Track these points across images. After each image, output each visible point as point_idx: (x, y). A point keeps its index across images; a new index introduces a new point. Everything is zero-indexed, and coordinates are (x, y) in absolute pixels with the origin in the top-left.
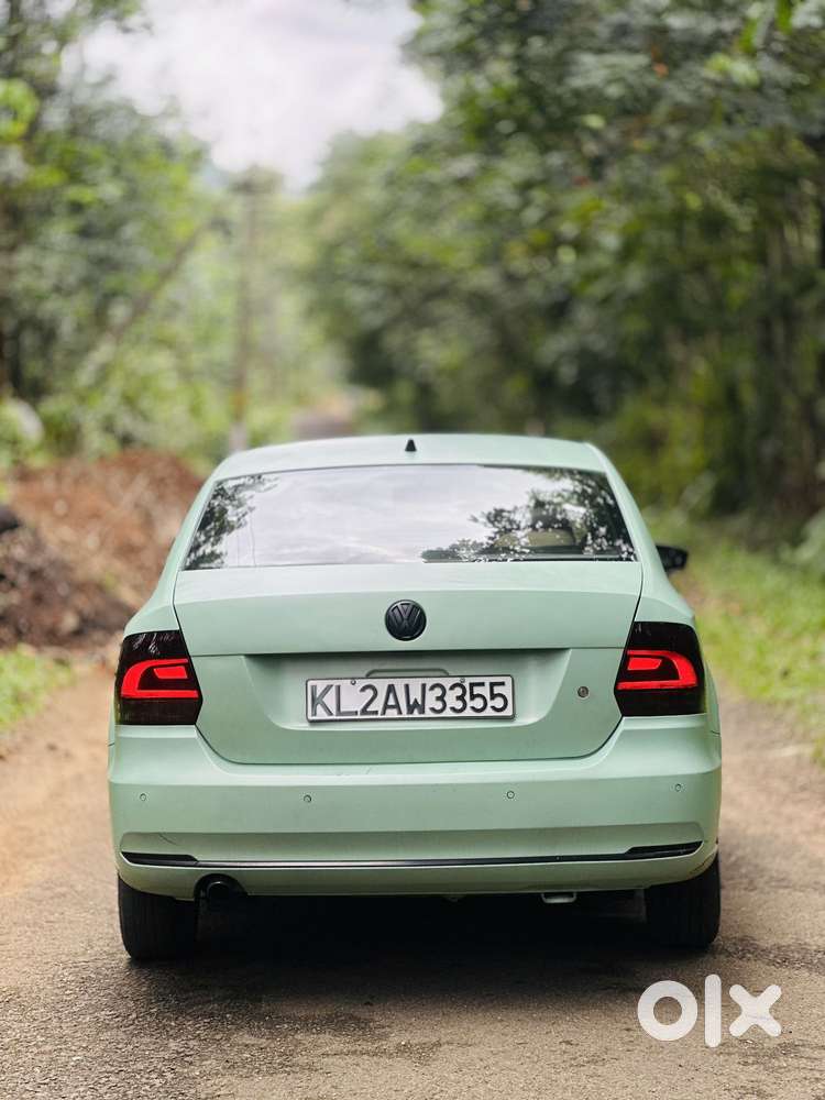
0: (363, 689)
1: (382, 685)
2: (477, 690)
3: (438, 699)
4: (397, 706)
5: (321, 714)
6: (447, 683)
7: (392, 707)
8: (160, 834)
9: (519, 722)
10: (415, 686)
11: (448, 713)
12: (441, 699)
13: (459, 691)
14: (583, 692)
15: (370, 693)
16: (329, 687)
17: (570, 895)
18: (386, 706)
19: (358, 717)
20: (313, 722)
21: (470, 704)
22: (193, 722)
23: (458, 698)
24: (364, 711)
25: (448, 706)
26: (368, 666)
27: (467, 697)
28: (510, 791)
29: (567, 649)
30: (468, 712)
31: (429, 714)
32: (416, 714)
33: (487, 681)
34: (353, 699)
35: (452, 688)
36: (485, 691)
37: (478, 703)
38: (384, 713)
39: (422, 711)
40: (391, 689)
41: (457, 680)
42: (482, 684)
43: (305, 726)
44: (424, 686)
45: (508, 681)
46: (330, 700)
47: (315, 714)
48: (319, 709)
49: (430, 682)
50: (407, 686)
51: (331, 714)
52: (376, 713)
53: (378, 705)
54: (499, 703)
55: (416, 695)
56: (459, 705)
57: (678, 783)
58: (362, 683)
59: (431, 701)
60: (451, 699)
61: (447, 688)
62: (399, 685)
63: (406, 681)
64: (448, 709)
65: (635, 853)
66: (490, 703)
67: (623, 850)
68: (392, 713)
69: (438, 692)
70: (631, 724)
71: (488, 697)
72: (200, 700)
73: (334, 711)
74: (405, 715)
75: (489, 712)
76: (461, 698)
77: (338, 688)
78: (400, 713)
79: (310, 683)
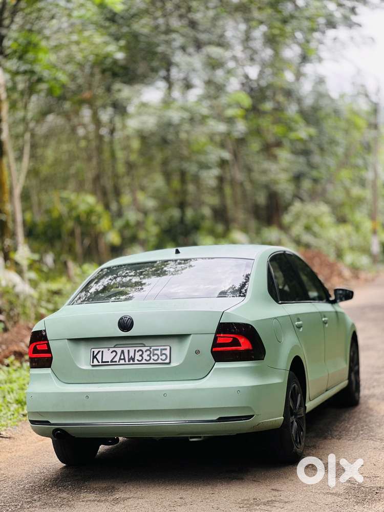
0: (112, 352)
1: (119, 350)
2: (156, 352)
3: (140, 356)
4: (124, 359)
5: (96, 363)
6: (144, 349)
7: (122, 359)
8: (37, 412)
9: (173, 365)
10: (132, 350)
11: (144, 361)
12: (141, 356)
13: (148, 353)
14: (197, 352)
15: (114, 353)
16: (99, 351)
17: (200, 437)
18: (120, 359)
19: (110, 363)
20: (93, 366)
21: (152, 357)
22: (49, 366)
23: (148, 355)
24: (112, 361)
25: (144, 358)
26: (115, 343)
27: (152, 355)
28: (165, 394)
29: (190, 335)
30: (152, 361)
31: (136, 362)
32: (131, 362)
33: (160, 348)
34: (108, 356)
35: (146, 351)
36: (158, 352)
37: (156, 358)
38: (119, 362)
39: (133, 361)
40: (123, 352)
41: (148, 348)
42: (158, 350)
43: (91, 368)
44: (135, 350)
45: (168, 348)
46: (99, 356)
47: (93, 362)
48: (95, 359)
49: (137, 349)
50: (128, 351)
51: (99, 362)
52: (116, 362)
53: (117, 359)
54: (164, 357)
55: (132, 354)
56: (148, 358)
57: (239, 390)
58: (112, 350)
59: (138, 357)
60: (145, 356)
61: (144, 351)
62: (126, 350)
63: (129, 349)
64: (144, 360)
65: (221, 419)
66: (161, 357)
67: (215, 418)
68: (122, 362)
69: (140, 353)
70: (219, 365)
71: (160, 354)
72: (52, 357)
73: (100, 361)
74: (127, 362)
75: (160, 361)
76: (149, 355)
77: (102, 352)
78: (125, 361)
79: (93, 350)
